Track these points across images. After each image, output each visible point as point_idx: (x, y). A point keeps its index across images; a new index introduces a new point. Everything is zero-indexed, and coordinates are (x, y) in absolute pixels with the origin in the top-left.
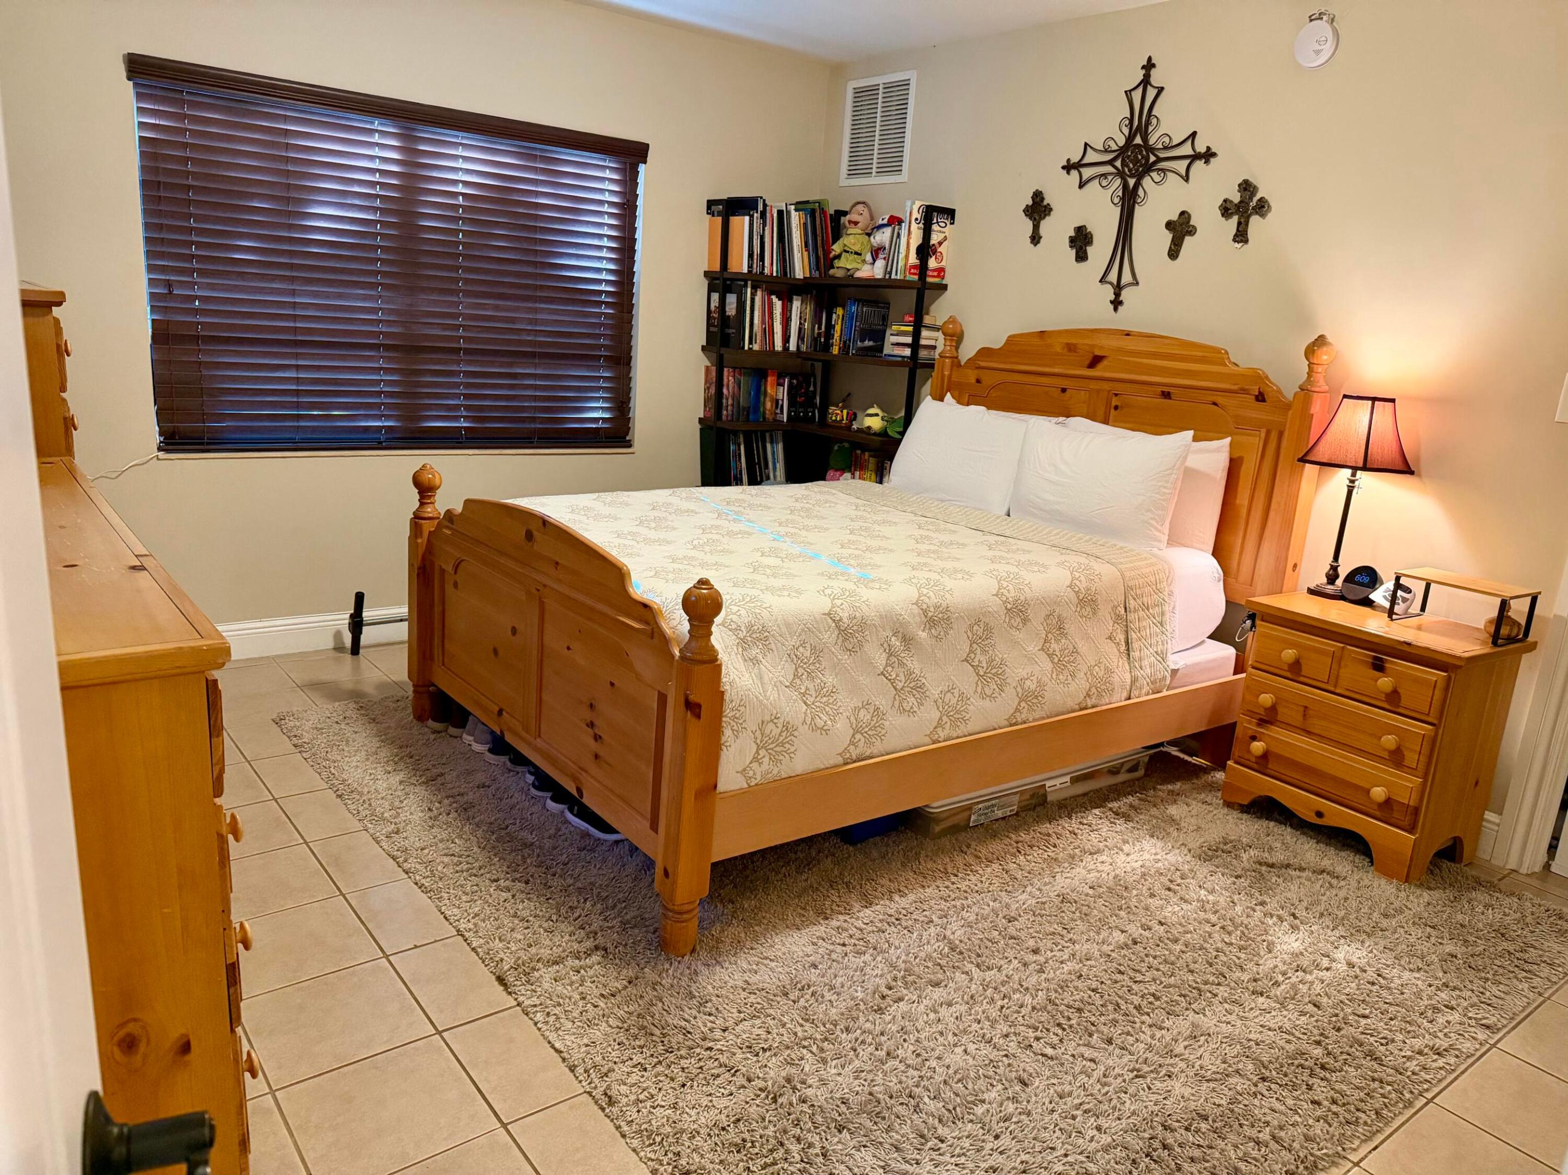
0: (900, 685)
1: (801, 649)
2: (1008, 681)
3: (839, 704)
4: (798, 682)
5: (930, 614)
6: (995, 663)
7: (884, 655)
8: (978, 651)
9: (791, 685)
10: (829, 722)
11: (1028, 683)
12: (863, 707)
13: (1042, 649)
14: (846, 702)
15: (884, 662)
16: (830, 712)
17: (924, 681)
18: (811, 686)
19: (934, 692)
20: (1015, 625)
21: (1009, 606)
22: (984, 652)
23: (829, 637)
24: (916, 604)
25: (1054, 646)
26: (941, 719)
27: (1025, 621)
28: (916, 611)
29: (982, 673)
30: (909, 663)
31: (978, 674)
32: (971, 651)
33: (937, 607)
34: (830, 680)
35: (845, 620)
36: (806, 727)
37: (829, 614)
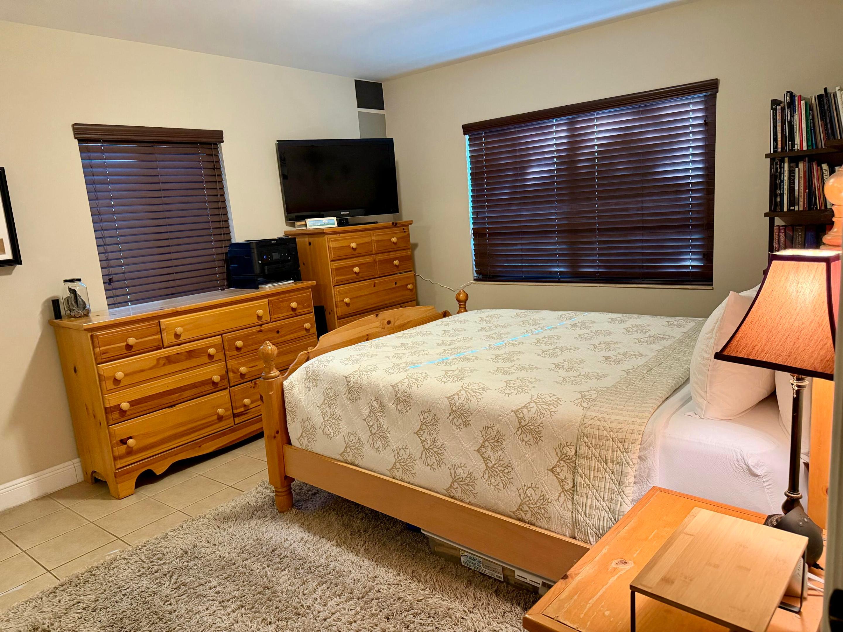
0: (374, 431)
1: (329, 391)
2: (444, 461)
3: (340, 427)
4: (323, 406)
5: (399, 395)
6: (437, 444)
7: (368, 410)
8: (426, 431)
9: (320, 407)
10: (332, 434)
11: (460, 470)
12: (353, 435)
13: (478, 451)
14: (345, 429)
15: (367, 414)
16: (334, 429)
17: (388, 434)
18: (329, 411)
19: (394, 445)
20: (457, 424)
21: (454, 408)
22: (430, 433)
23: (342, 389)
24: (393, 386)
25: (489, 452)
26: (395, 463)
27: (466, 424)
28: (390, 390)
29: (427, 448)
30: (381, 420)
31: (424, 446)
32: (421, 429)
33: (404, 392)
34: (338, 412)
35: (352, 382)
36: (321, 431)
37: (346, 377)
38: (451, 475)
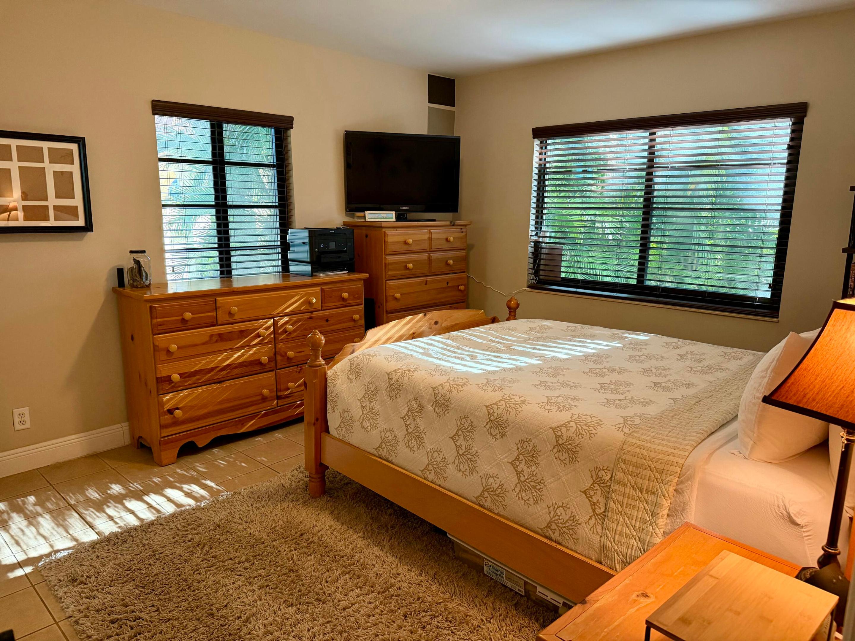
0: (410, 430)
1: (371, 385)
2: (477, 469)
3: (378, 422)
4: (364, 400)
5: (438, 398)
6: (471, 451)
7: (407, 409)
8: (462, 437)
9: (360, 400)
10: (369, 428)
11: (491, 480)
12: (389, 431)
13: (512, 463)
14: (382, 424)
15: (405, 413)
16: (372, 423)
17: (424, 435)
18: (368, 405)
19: (429, 446)
20: (494, 433)
21: (492, 418)
22: (465, 439)
23: (383, 385)
24: (434, 389)
25: (522, 466)
26: (428, 465)
27: (503, 435)
28: (430, 392)
29: (461, 453)
30: (418, 420)
31: (458, 452)
32: (456, 434)
33: (444, 395)
34: (377, 407)
35: (393, 380)
36: (359, 423)
37: (388, 374)
38: (482, 484)
